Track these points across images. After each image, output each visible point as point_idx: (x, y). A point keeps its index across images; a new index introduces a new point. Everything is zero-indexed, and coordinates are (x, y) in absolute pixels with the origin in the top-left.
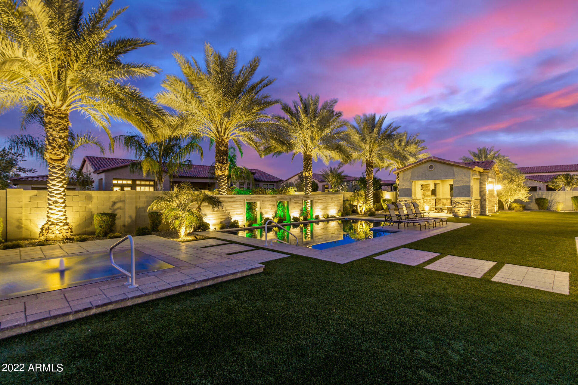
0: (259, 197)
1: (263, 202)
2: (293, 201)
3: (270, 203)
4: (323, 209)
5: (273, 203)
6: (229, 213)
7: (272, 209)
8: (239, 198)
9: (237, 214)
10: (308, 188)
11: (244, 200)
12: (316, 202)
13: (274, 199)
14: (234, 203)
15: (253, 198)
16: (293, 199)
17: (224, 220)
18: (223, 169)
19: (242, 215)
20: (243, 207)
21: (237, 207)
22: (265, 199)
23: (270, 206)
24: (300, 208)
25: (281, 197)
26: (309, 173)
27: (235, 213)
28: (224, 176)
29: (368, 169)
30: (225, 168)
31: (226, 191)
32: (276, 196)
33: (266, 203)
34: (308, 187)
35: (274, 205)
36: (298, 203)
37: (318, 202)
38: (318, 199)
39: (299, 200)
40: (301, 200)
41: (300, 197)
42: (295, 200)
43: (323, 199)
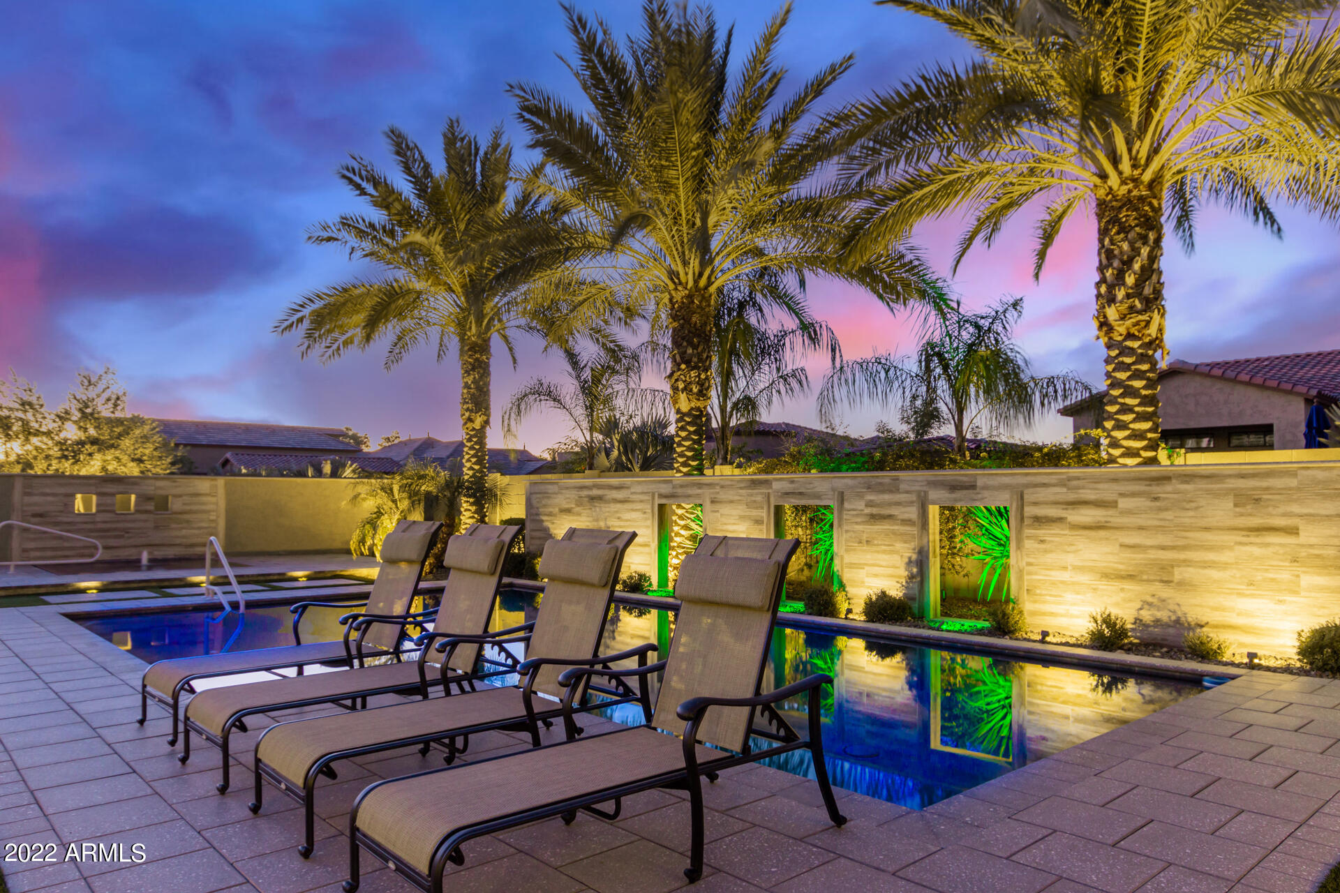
1: (716, 507)
2: (860, 505)
3: (743, 509)
4: (1131, 577)
8: (639, 489)
11: (653, 494)
12: (1039, 521)
13: (758, 495)
16: (860, 496)
19: (648, 549)
20: (650, 522)
24: (906, 551)
25: (786, 486)
32: (767, 482)
33: (725, 510)
36: (890, 517)
37: (1061, 520)
38: (1072, 497)
39: (898, 504)
40: (911, 503)
41: (903, 486)
42: (870, 504)
43: (1123, 503)
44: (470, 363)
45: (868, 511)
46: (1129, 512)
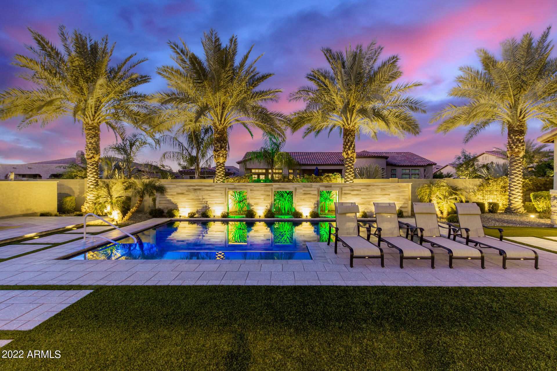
0: (246, 186)
1: (252, 192)
2: (301, 191)
3: (262, 192)
5: (267, 193)
6: (207, 202)
7: (264, 200)
8: (219, 186)
9: (216, 203)
10: (347, 174)
11: (226, 188)
12: (345, 194)
13: (268, 188)
14: (213, 192)
15: (237, 187)
16: (301, 189)
17: (201, 208)
19: (223, 205)
20: (224, 197)
21: (217, 196)
22: (255, 188)
23: (263, 197)
25: (278, 186)
27: (214, 202)
29: (511, 138)
32: (271, 185)
33: (256, 192)
34: (347, 172)
35: (268, 195)
36: (310, 193)
37: (350, 193)
38: (352, 189)
39: (312, 190)
40: (316, 190)
41: (313, 187)
42: (304, 191)
43: (362, 190)
44: (93, 134)
45: (304, 192)
46: (363, 192)
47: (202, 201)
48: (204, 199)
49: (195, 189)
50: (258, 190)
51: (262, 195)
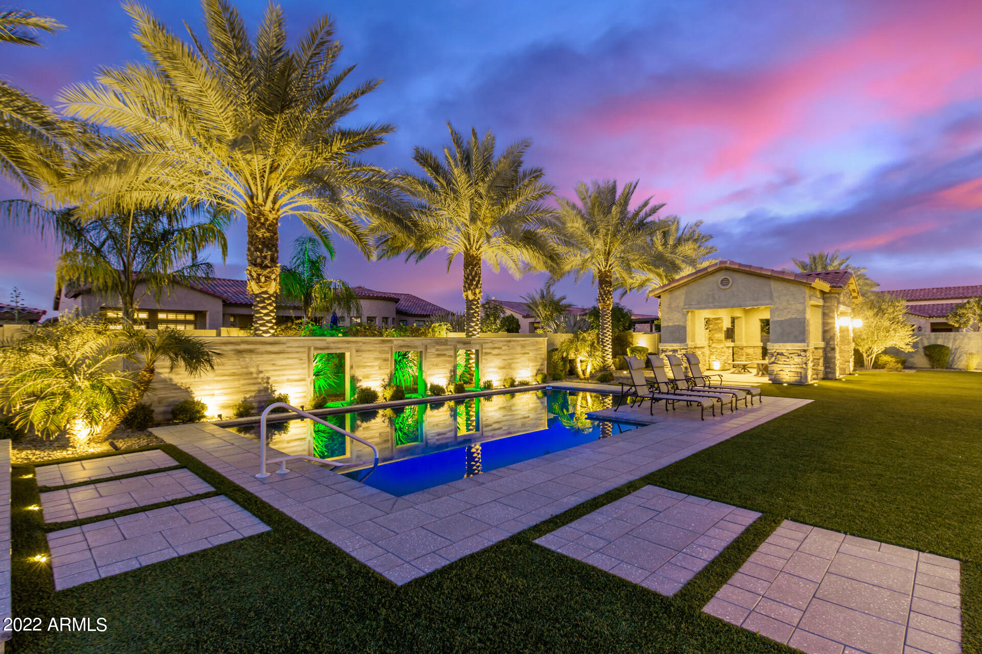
0: (348, 342)
1: (359, 354)
2: (433, 350)
3: (376, 355)
4: (504, 368)
5: (384, 356)
6: (268, 378)
7: (380, 368)
8: (296, 344)
9: (288, 380)
11: (309, 348)
12: (486, 353)
13: (386, 347)
14: (281, 356)
15: (332, 345)
16: (434, 347)
17: (253, 394)
18: (263, 279)
19: (303, 383)
20: (306, 365)
21: (290, 365)
22: (364, 347)
23: (377, 363)
24: (450, 367)
25: (402, 343)
26: (475, 294)
27: (285, 378)
28: (266, 296)
29: (603, 289)
30: (269, 278)
31: (272, 328)
32: (390, 341)
33: (365, 355)
35: (386, 360)
36: (444, 355)
37: (490, 353)
38: (493, 346)
39: (447, 350)
40: (451, 349)
41: (449, 343)
42: (437, 350)
43: (503, 348)
45: (436, 353)
46: (504, 350)
47: (256, 378)
48: (261, 372)
49: (239, 352)
50: (370, 351)
51: (376, 359)
